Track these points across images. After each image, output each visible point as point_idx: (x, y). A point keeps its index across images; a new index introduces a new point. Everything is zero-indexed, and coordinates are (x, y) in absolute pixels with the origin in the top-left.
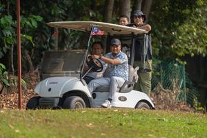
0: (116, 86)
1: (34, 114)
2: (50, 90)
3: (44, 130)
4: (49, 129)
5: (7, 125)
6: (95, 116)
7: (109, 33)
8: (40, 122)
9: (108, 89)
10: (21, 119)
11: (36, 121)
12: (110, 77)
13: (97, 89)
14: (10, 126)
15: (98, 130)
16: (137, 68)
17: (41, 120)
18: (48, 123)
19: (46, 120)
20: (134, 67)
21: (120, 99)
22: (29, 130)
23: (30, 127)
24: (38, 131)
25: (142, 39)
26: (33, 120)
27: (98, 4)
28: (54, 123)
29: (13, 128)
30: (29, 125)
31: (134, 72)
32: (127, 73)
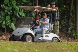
0: (44, 31)
1: (43, 44)
2: (18, 33)
3: (47, 50)
4: (48, 50)
5: (33, 48)
6: (66, 45)
7: (42, 11)
8: (45, 47)
9: (41, 32)
10: (38, 46)
11: (44, 47)
12: (42, 28)
13: (37, 33)
14: (34, 48)
15: (67, 50)
16: (53, 24)
17: (46, 46)
18: (48, 47)
19: (48, 46)
20: (52, 24)
21: (46, 36)
22: (41, 50)
23: (41, 49)
24: (44, 51)
25: (55, 13)
26: (43, 46)
27: (67, 3)
28: (50, 48)
29: (35, 49)
30: (41, 48)
31: (52, 26)
32: (49, 26)
